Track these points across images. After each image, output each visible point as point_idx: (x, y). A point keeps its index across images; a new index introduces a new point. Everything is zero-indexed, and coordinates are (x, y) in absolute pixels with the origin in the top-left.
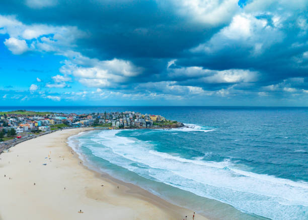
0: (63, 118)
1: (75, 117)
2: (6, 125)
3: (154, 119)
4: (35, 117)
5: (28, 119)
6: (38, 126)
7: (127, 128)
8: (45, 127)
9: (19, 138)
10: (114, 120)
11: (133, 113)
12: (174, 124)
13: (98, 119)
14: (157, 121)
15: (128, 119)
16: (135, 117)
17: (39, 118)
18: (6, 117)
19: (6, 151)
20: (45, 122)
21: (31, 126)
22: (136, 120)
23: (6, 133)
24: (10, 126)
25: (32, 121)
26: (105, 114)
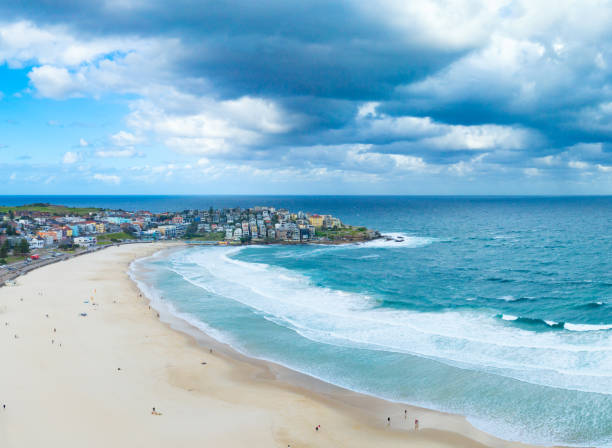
0: (124, 220)
1: (148, 219)
2: (12, 232)
3: (317, 222)
4: (68, 218)
5: (54, 221)
6: (73, 237)
7: (257, 243)
8: (86, 238)
9: (34, 258)
10: (231, 224)
11: (272, 210)
12: (361, 234)
13: (195, 224)
14: (323, 228)
15: (261, 222)
16: (275, 220)
17: (75, 220)
18: (12, 217)
19: (9, 283)
20: (87, 229)
21: (59, 235)
22: (277, 226)
23: (12, 247)
24: (18, 235)
25: (62, 225)
26: (211, 211)
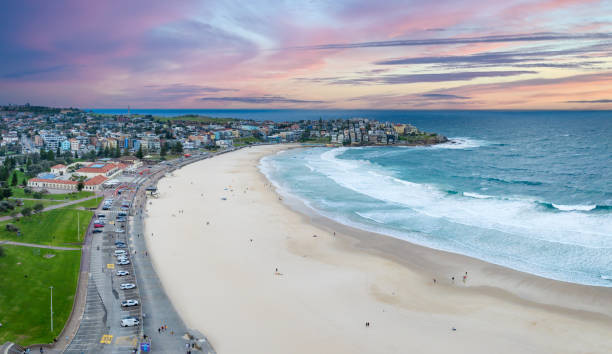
0: (253, 128)
1: (272, 127)
2: (170, 136)
3: (400, 130)
4: (212, 126)
5: (201, 128)
6: (215, 140)
7: (355, 145)
8: (225, 141)
9: (187, 157)
10: (335, 131)
11: (366, 120)
13: (308, 132)
14: (405, 134)
15: (358, 130)
16: (368, 128)
17: (217, 127)
18: (170, 125)
19: (168, 175)
20: (226, 134)
21: (205, 139)
22: (370, 132)
23: (170, 148)
24: (175, 138)
25: (207, 131)
26: (320, 121)
